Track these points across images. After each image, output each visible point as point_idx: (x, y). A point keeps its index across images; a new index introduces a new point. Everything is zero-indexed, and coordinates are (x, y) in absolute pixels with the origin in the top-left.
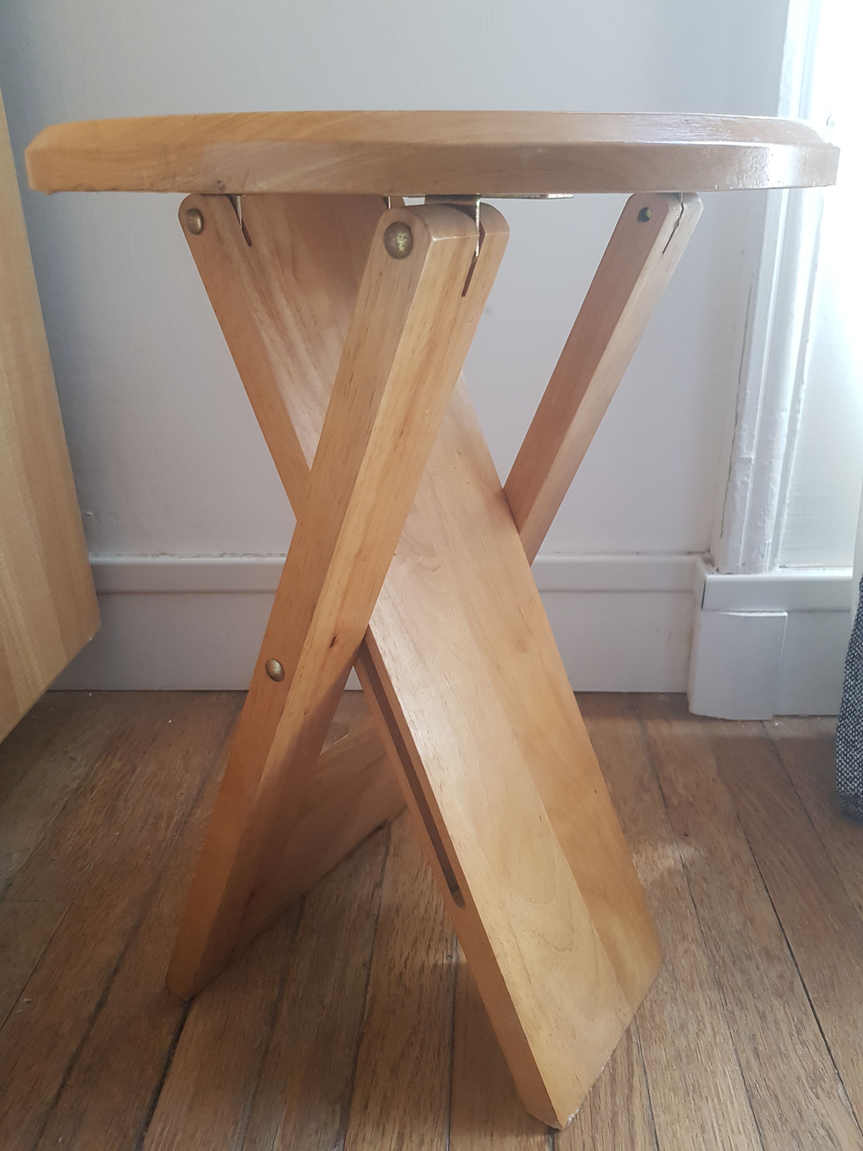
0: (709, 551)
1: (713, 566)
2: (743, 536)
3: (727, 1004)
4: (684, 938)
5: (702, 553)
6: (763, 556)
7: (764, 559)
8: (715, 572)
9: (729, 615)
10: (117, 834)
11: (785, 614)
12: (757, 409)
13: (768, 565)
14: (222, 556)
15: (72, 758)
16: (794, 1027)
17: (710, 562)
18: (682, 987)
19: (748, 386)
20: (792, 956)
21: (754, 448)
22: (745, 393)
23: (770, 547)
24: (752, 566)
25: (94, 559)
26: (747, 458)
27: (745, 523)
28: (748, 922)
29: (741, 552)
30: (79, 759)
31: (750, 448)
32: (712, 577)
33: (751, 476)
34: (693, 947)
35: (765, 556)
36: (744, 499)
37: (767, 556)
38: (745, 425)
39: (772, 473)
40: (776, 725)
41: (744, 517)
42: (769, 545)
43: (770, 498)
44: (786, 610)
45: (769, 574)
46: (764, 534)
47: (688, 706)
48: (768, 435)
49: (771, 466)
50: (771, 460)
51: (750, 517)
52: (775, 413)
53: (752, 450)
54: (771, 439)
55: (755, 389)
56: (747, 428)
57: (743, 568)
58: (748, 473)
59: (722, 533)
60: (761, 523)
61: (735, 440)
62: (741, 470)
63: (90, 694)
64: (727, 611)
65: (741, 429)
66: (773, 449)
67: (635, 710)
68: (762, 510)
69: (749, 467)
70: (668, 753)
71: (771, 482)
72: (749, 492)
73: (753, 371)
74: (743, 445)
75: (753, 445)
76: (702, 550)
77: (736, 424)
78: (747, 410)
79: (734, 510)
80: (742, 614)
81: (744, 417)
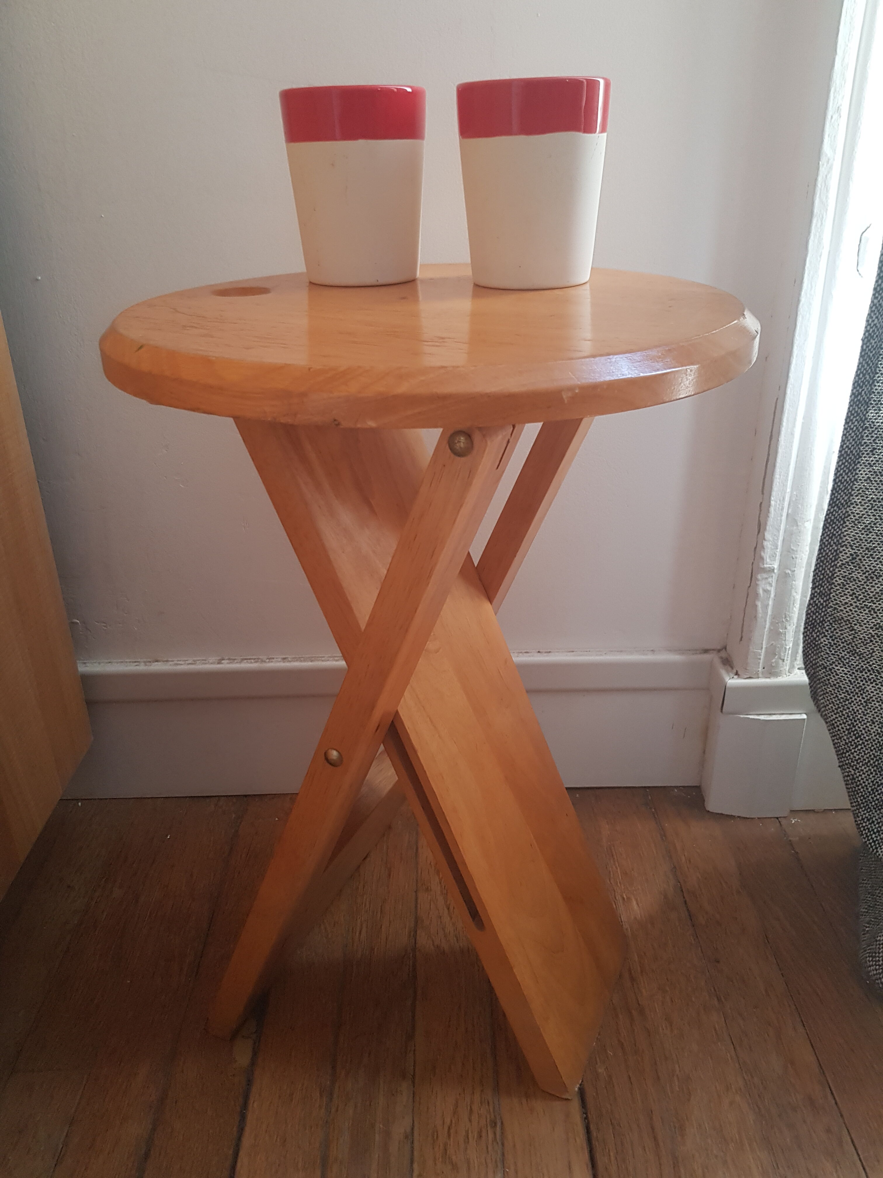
0: (725, 648)
1: (732, 668)
2: (764, 642)
3: (778, 1168)
4: (728, 1088)
5: (719, 651)
6: (783, 660)
7: (784, 663)
8: (736, 677)
9: (749, 718)
10: (129, 982)
11: (804, 716)
12: (781, 520)
13: (787, 668)
14: (219, 662)
15: (69, 887)
17: (728, 662)
18: (731, 1147)
19: (772, 498)
20: (836, 1103)
21: (777, 558)
22: (769, 505)
23: (790, 652)
24: (771, 671)
26: (769, 567)
27: (766, 630)
28: (789, 1065)
29: (762, 657)
30: (76, 888)
31: (773, 556)
32: (732, 681)
33: (773, 584)
34: (738, 1099)
35: (785, 660)
36: (766, 607)
37: (787, 660)
38: (768, 536)
39: (795, 581)
40: (793, 822)
41: (766, 624)
42: (789, 650)
43: (792, 605)
44: (805, 712)
45: (788, 677)
46: (785, 640)
47: (704, 804)
48: (792, 545)
49: (793, 575)
50: (794, 569)
51: (772, 623)
52: (799, 524)
53: (775, 560)
54: (795, 549)
55: (780, 501)
56: (771, 539)
57: (763, 673)
58: (771, 582)
59: (742, 637)
60: (782, 629)
61: (757, 548)
62: (763, 579)
63: (80, 804)
64: (747, 715)
65: (764, 539)
66: (796, 558)
67: (651, 808)
68: (784, 616)
69: (772, 577)
70: (690, 861)
71: (793, 591)
72: (771, 599)
73: (778, 484)
74: (766, 554)
75: (776, 555)
76: (719, 648)
77: (759, 532)
78: (771, 521)
79: (755, 617)
80: (762, 717)
81: (767, 528)
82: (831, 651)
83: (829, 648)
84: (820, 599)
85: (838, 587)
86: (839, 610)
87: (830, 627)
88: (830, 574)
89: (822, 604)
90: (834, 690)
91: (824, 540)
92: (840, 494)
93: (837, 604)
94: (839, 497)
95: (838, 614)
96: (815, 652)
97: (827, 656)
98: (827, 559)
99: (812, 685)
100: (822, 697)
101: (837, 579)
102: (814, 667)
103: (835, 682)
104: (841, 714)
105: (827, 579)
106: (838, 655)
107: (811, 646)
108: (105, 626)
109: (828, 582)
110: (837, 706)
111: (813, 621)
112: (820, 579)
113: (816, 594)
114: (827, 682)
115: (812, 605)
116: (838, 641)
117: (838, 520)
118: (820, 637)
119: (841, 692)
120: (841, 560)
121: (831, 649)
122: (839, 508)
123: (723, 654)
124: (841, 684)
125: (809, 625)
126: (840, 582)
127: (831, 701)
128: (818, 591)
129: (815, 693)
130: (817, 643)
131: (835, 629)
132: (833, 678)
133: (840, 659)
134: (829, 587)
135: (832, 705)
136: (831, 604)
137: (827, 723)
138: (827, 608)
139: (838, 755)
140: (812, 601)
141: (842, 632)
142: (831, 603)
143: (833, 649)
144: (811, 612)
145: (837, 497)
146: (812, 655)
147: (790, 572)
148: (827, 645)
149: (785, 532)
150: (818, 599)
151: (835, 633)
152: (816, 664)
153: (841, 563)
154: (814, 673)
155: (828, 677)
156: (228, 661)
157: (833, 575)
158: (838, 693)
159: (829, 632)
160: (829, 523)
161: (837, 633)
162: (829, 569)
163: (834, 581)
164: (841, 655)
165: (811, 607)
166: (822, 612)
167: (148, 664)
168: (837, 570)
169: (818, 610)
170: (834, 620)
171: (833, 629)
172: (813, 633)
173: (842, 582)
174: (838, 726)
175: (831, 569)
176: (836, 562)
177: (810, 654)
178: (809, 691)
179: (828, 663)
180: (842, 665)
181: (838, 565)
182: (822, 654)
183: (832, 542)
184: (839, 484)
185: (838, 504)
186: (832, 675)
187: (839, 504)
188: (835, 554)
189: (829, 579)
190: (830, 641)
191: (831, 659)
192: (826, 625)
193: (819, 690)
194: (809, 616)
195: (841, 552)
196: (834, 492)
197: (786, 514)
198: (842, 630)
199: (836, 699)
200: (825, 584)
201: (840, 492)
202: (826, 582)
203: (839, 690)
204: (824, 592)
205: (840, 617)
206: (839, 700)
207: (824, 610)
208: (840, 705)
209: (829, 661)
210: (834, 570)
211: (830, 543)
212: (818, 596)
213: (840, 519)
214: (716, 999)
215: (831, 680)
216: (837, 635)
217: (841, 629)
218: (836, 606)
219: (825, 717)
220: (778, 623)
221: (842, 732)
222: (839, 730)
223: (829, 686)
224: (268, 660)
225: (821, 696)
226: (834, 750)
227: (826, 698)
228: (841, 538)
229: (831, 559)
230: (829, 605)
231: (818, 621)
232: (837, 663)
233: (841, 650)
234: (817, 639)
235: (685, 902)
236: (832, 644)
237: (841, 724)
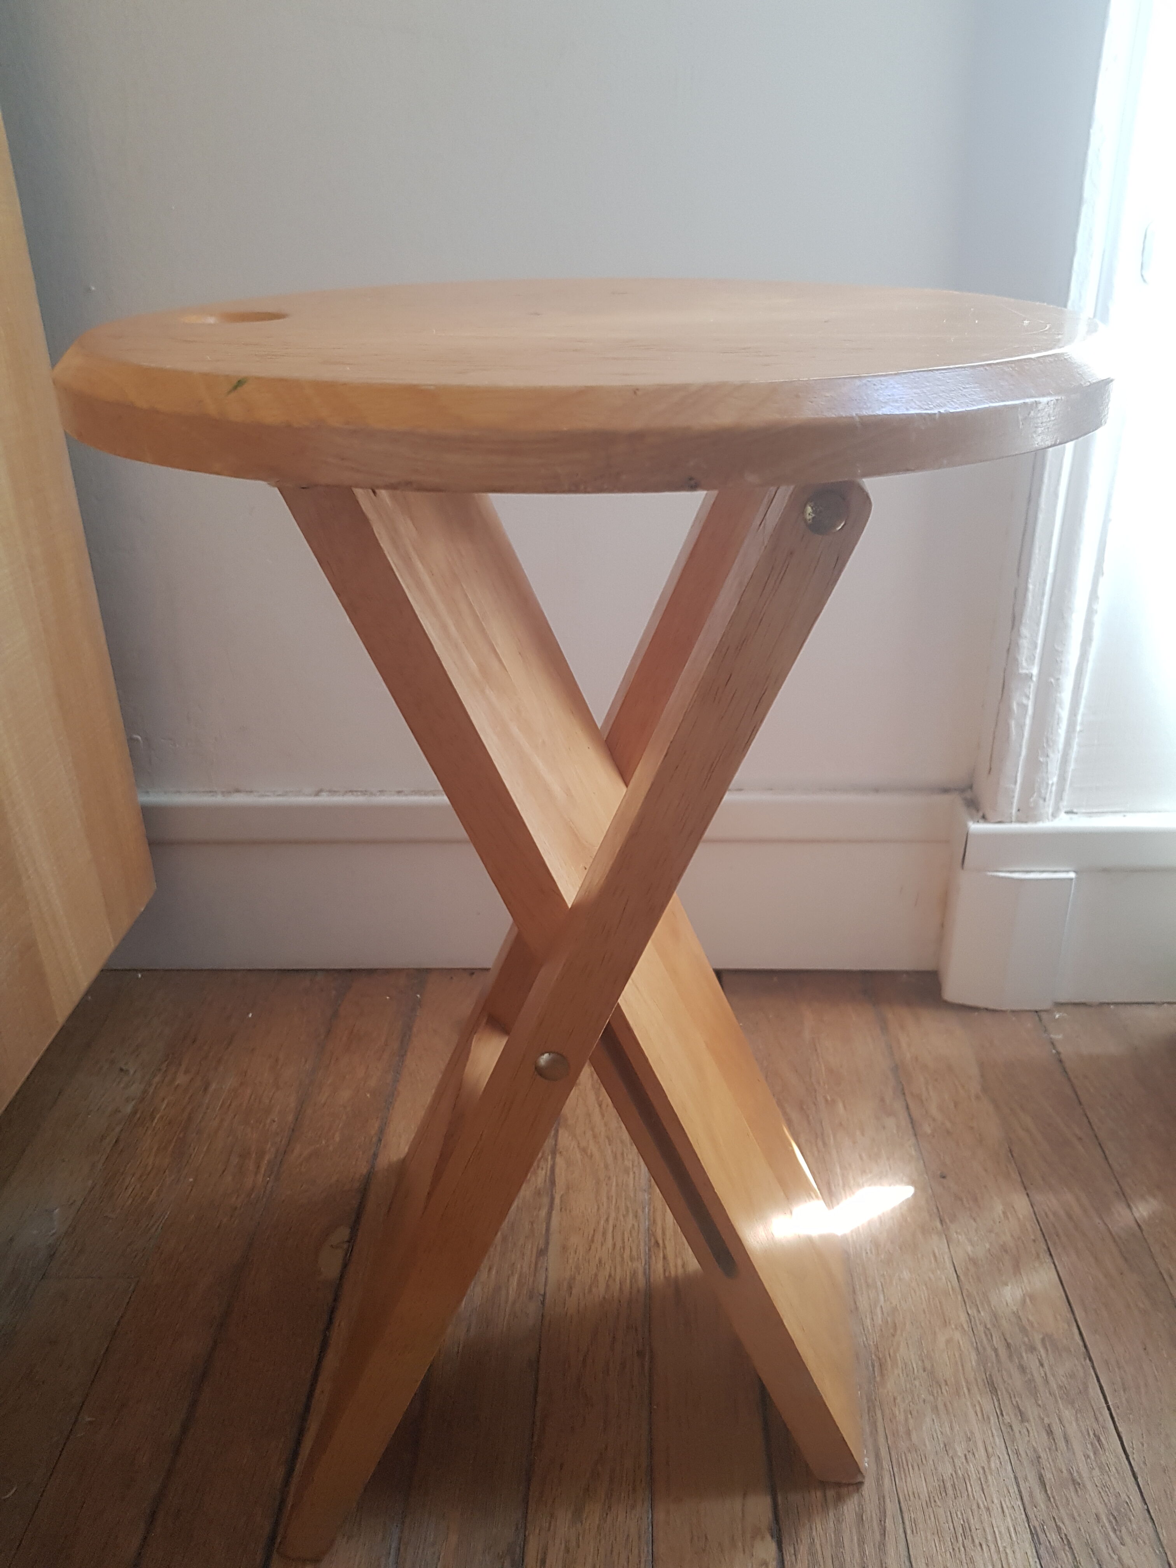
0: (971, 787)
1: (978, 810)
2: (1019, 775)
4: (945, 1323)
5: (962, 791)
6: (1045, 800)
7: (1046, 803)
8: (981, 820)
9: (999, 876)
10: (191, 1180)
11: (1072, 875)
12: (1041, 611)
13: (1050, 811)
14: (317, 794)
15: (121, 1070)
16: (1089, 1446)
17: (973, 805)
18: (944, 1391)
19: (1030, 579)
21: (1036, 661)
22: (1026, 589)
23: (1054, 788)
24: (1027, 813)
25: (144, 799)
26: (1026, 674)
27: (1022, 758)
29: (1016, 794)
30: (132, 1072)
31: (1031, 659)
32: (976, 827)
33: (1031, 696)
34: (957, 1336)
35: (1047, 800)
36: (1021, 727)
37: (1050, 800)
38: (1025, 631)
39: (1059, 693)
40: (1057, 1017)
41: (1021, 750)
42: (1052, 786)
43: (1056, 724)
44: (1072, 869)
45: (1051, 822)
46: (1047, 772)
47: (940, 992)
48: (1055, 644)
49: (1058, 685)
50: (1058, 677)
51: (1029, 749)
52: (1065, 616)
53: (1033, 664)
54: (1059, 649)
55: (1040, 585)
56: (1028, 635)
57: (1017, 816)
58: (1028, 693)
59: (990, 769)
61: (1011, 650)
62: (1018, 689)
63: (139, 976)
64: (997, 871)
65: (1020, 636)
66: (1061, 661)
67: (870, 996)
68: (1045, 741)
69: (1030, 686)
70: (917, 1058)
71: (1057, 706)
72: (1028, 717)
74: (1023, 657)
75: (1035, 657)
76: (962, 787)
77: (1012, 628)
78: (1028, 610)
79: (1008, 741)
80: (1015, 875)
81: (1024, 620)
108: (172, 745)
123: (968, 794)
147: (1052, 681)
149: (1046, 625)
167: (226, 794)
197: (1048, 602)
220: (1037, 749)
224: (378, 794)
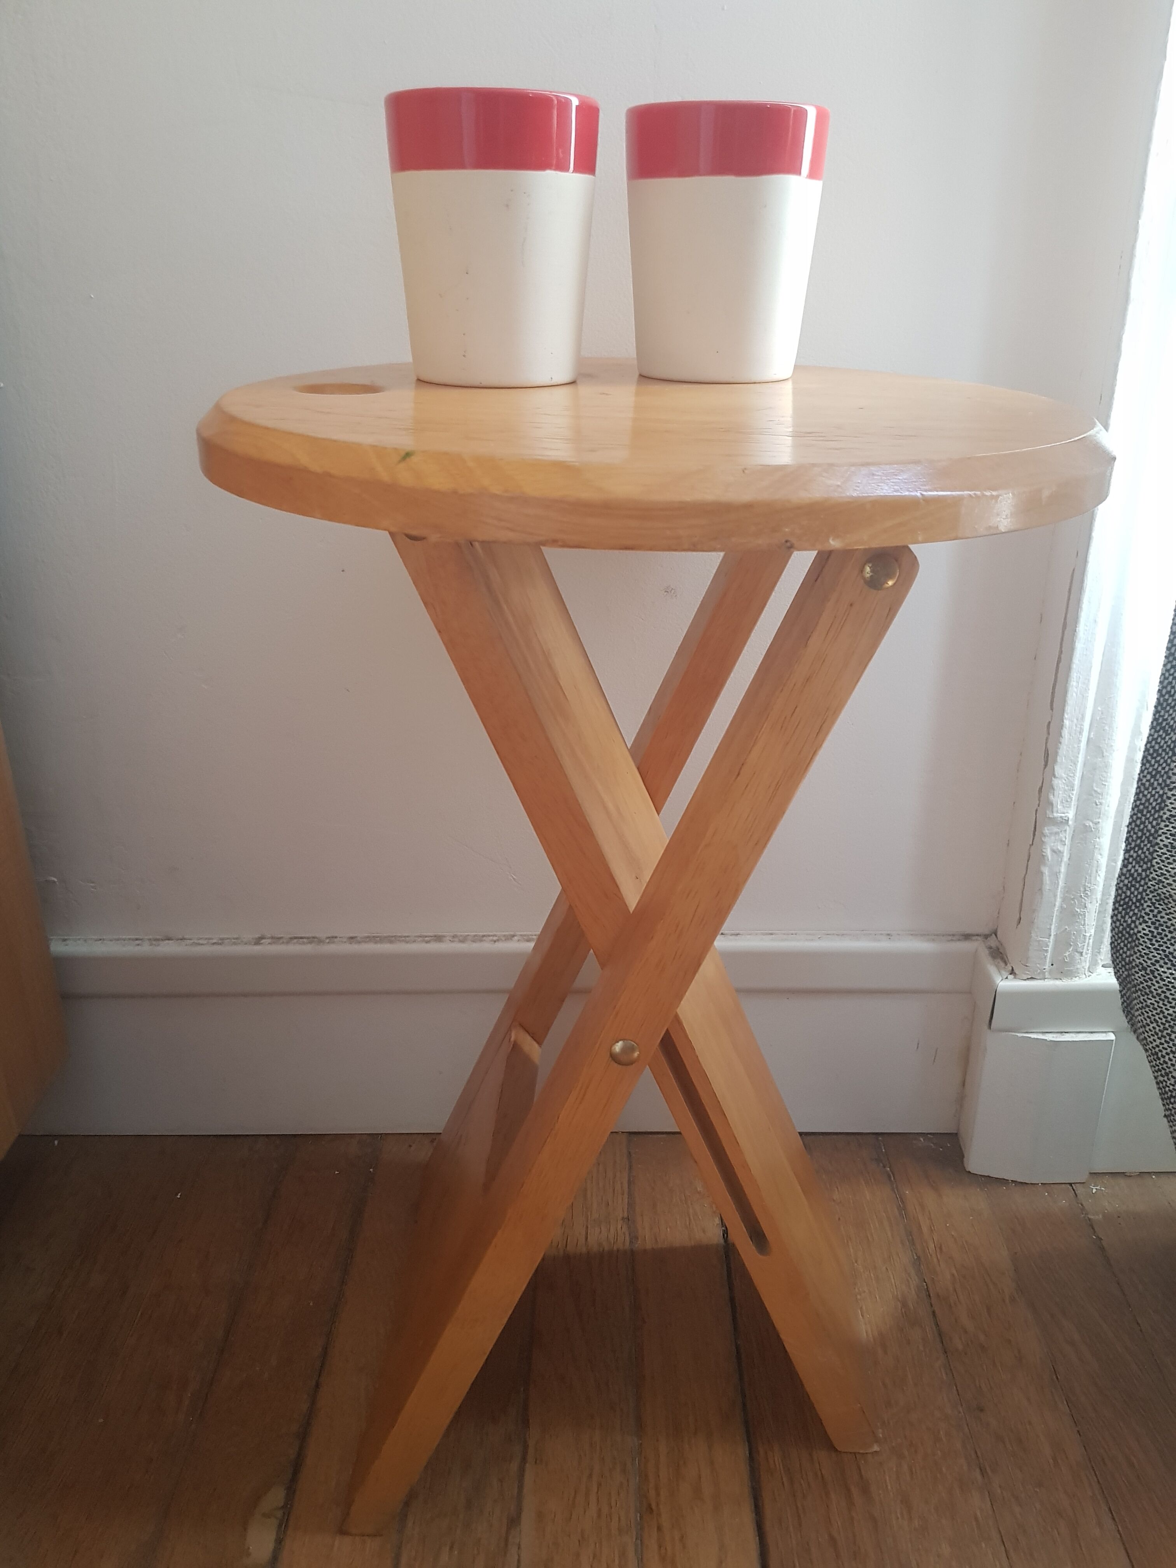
0: (995, 933)
1: (1006, 963)
2: (1053, 927)
5: (986, 937)
6: (1081, 954)
7: (1083, 958)
8: (1011, 977)
9: (1030, 1038)
11: (1112, 1037)
12: (1079, 747)
13: (1087, 965)
15: (28, 1268)
17: (999, 955)
19: (1066, 716)
21: (1073, 804)
22: (1062, 726)
23: (1091, 941)
24: (1063, 969)
26: (1061, 817)
27: (1056, 909)
29: (1050, 949)
31: (1067, 801)
32: (1005, 984)
33: (1067, 842)
35: (1084, 954)
36: (1056, 875)
37: (1087, 954)
38: (1059, 770)
39: (1099, 838)
40: (1094, 1191)
41: (1055, 900)
42: (1089, 939)
43: (1094, 872)
44: (1113, 1030)
45: (1088, 978)
46: (1084, 924)
47: (962, 1162)
48: (1095, 784)
49: (1097, 829)
50: (1097, 820)
51: (1064, 900)
52: (1105, 754)
53: (1070, 807)
54: (1099, 790)
55: (1077, 719)
56: (1064, 775)
57: (1050, 972)
58: (1064, 839)
59: (1020, 919)
60: (1080, 908)
61: (1043, 789)
62: (1051, 833)
63: (56, 1142)
64: (1027, 1032)
65: (1055, 777)
66: (1101, 804)
67: (884, 1167)
68: (1082, 889)
69: (1065, 831)
70: (941, 1248)
71: (1096, 851)
72: (1063, 865)
73: (1074, 694)
74: (1057, 798)
75: (1071, 799)
76: (987, 932)
77: (1046, 765)
78: (1063, 750)
79: (1040, 890)
80: (1049, 1037)
81: (1059, 759)
82: (1153, 945)
83: (1151, 940)
84: (1137, 867)
85: (1164, 851)
86: (1165, 884)
87: (1153, 908)
88: (1153, 831)
89: (1140, 875)
90: (1158, 1002)
91: (1144, 780)
92: (1168, 711)
93: (1162, 874)
94: (1166, 717)
95: (1164, 890)
96: (1129, 946)
97: (1147, 951)
98: (1148, 807)
99: (1125, 994)
100: (1139, 1012)
101: (1163, 837)
102: (1127, 967)
103: (1160, 991)
104: (1167, 1039)
105: (1148, 838)
106: (1164, 951)
107: (1123, 935)
108: (92, 887)
109: (1150, 842)
110: (1162, 1026)
111: (1127, 900)
112: (1138, 838)
113: (1131, 860)
114: (1147, 991)
115: (1125, 875)
116: (1163, 930)
117: (1164, 750)
118: (1137, 923)
119: (1169, 1005)
120: (1169, 810)
121: (1154, 942)
122: (1166, 732)
123: (992, 942)
124: (1168, 994)
125: (1120, 905)
126: (1166, 842)
127: (1153, 1018)
128: (1135, 855)
129: (1128, 1005)
130: (1132, 932)
131: (1160, 912)
132: (1157, 985)
133: (1166, 956)
134: (1151, 849)
135: (1154, 1025)
136: (1154, 875)
137: (1146, 1050)
138: (1147, 880)
139: (1162, 1099)
140: (1125, 870)
141: (1170, 917)
142: (1154, 873)
143: (1157, 941)
144: (1124, 885)
145: (1163, 716)
146: (1125, 949)
147: (1091, 824)
148: (1148, 935)
149: (1085, 764)
150: (1134, 867)
151: (1159, 918)
152: (1130, 962)
153: (1168, 813)
154: (1129, 976)
155: (1149, 983)
156: (269, 941)
157: (1156, 831)
158: (1164, 1007)
159: (1151, 916)
160: (1151, 755)
161: (1162, 917)
162: (1151, 823)
163: (1158, 841)
164: (1168, 950)
165: (1123, 878)
166: (1141, 886)
167: (154, 943)
168: (1163, 824)
169: (1133, 883)
170: (1158, 898)
171: (1156, 911)
172: (1127, 917)
173: (1170, 843)
174: (1163, 1057)
175: (1154, 823)
176: (1162, 812)
177: (1122, 948)
178: (1120, 1001)
179: (1149, 962)
180: (1169, 966)
181: (1165, 817)
182: (1140, 948)
183: (1156, 783)
184: (1167, 697)
185: (1165, 727)
186: (1154, 980)
187: (1167, 727)
188: (1159, 801)
189: (1151, 838)
190: (1152, 929)
191: (1154, 956)
192: (1145, 905)
193: (1135, 1001)
194: (1120, 892)
195: (1169, 798)
196: (1159, 708)
197: (1086, 739)
198: (1171, 913)
199: (1161, 1016)
200: (1145, 845)
201: (1168, 708)
202: (1146, 842)
203: (1166, 1003)
204: (1143, 856)
205: (1168, 894)
206: (1165, 1017)
207: (1142, 882)
208: (1167, 1025)
209: (1150, 959)
210: (1158, 824)
211: (1153, 783)
212: (1134, 863)
213: (1168, 749)
214: (978, 1470)
215: (1153, 987)
216: (1162, 920)
217: (1168, 911)
218: (1161, 878)
219: (1144, 1042)
220: (1073, 899)
221: (1169, 1065)
222: (1165, 1062)
223: (1150, 997)
225: (1137, 1010)
226: (1157, 1092)
227: (1146, 1015)
228: (1169, 778)
229: (1154, 808)
230: (1151, 876)
231: (1134, 900)
232: (1162, 962)
233: (1168, 943)
234: (1133, 925)
235: (934, 1312)
236: (1155, 934)
237: (1168, 1054)
